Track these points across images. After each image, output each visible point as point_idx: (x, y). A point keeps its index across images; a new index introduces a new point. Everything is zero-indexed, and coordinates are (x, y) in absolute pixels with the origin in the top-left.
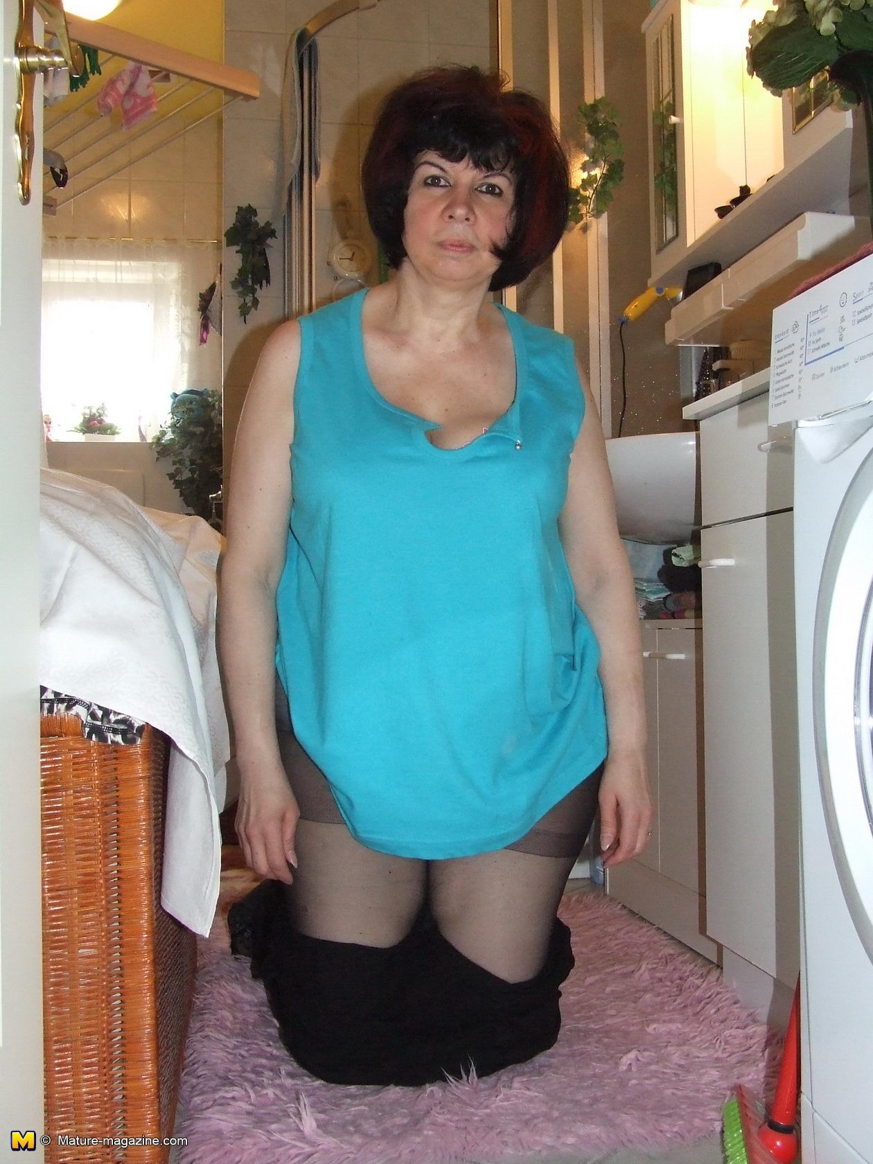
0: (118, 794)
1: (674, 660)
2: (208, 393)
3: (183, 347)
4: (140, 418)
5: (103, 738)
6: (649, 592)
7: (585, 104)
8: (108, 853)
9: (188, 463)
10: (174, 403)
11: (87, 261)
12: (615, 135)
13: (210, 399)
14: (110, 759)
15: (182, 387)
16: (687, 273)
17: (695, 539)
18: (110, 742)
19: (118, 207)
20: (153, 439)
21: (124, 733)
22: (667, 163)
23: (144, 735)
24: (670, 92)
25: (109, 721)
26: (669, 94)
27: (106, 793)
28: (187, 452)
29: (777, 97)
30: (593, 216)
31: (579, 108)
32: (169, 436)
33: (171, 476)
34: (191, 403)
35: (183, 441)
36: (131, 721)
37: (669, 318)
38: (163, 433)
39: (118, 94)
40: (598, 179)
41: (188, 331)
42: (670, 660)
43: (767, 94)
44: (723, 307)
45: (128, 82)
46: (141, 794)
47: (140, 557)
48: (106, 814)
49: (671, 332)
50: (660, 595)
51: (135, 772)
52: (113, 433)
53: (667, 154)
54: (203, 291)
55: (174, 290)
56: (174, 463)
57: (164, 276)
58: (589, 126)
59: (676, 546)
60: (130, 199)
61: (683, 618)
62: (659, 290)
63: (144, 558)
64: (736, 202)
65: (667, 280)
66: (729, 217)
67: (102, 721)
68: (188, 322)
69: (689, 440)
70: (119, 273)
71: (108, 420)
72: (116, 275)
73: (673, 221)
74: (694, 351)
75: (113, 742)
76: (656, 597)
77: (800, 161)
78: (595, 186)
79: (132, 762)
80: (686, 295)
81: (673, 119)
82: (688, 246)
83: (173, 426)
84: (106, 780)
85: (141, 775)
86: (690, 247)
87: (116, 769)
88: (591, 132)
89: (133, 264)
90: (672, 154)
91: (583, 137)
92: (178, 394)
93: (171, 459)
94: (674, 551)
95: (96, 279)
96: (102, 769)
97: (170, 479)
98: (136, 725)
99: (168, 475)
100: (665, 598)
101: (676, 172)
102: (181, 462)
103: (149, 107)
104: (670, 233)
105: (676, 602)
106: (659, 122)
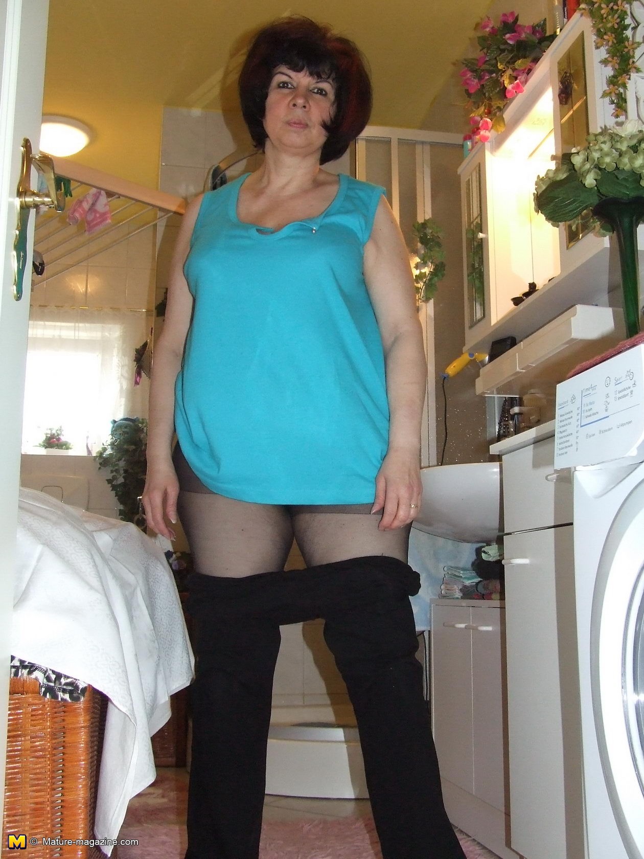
0: (64, 739)
1: (484, 631)
2: (138, 420)
3: (122, 387)
4: (88, 437)
5: (55, 696)
6: (465, 578)
7: (418, 223)
8: (54, 786)
9: (122, 472)
10: (113, 427)
11: (54, 323)
12: (439, 245)
13: (140, 425)
14: (59, 712)
15: (120, 415)
16: (491, 343)
17: (500, 541)
18: (60, 699)
19: (78, 284)
20: (97, 453)
21: (71, 693)
22: (477, 265)
23: (87, 694)
24: (478, 216)
25: (60, 684)
26: (477, 217)
27: (56, 739)
28: (122, 464)
29: (556, 228)
30: (423, 301)
31: (414, 226)
32: (109, 451)
33: (109, 481)
34: (126, 427)
35: (119, 455)
36: (77, 684)
37: (478, 376)
38: (105, 449)
39: (83, 210)
40: (427, 275)
41: (126, 375)
42: (482, 631)
43: (548, 225)
44: (518, 369)
45: (91, 202)
46: (82, 739)
47: (90, 557)
48: (54, 755)
49: (480, 386)
50: (474, 581)
51: (78, 722)
52: (68, 448)
53: (477, 259)
54: (138, 347)
55: (116, 345)
56: (112, 472)
57: (110, 334)
58: (421, 238)
59: (485, 544)
60: (87, 280)
61: (491, 599)
62: (471, 355)
63: (92, 557)
64: (527, 295)
65: (477, 348)
66: (522, 306)
67: (55, 683)
68: (126, 368)
69: (494, 468)
70: (77, 333)
71: (63, 439)
72: (75, 333)
73: (481, 305)
74: (496, 400)
75: (62, 699)
76: (470, 581)
77: (572, 269)
78: (425, 280)
79: (77, 715)
80: (491, 360)
81: (481, 235)
82: (492, 325)
83: (112, 444)
84: (56, 729)
85: (83, 725)
86: (494, 325)
87: (64, 720)
88: (422, 243)
89: (87, 325)
90: (480, 258)
91: (417, 245)
92: (117, 420)
93: (109, 469)
94: (483, 549)
95: (60, 336)
96: (54, 720)
97: (108, 484)
98: (81, 687)
99: (107, 480)
100: (477, 584)
101: (483, 272)
102: (117, 471)
103: (106, 219)
104: (479, 315)
105: (485, 588)
106: (470, 236)
